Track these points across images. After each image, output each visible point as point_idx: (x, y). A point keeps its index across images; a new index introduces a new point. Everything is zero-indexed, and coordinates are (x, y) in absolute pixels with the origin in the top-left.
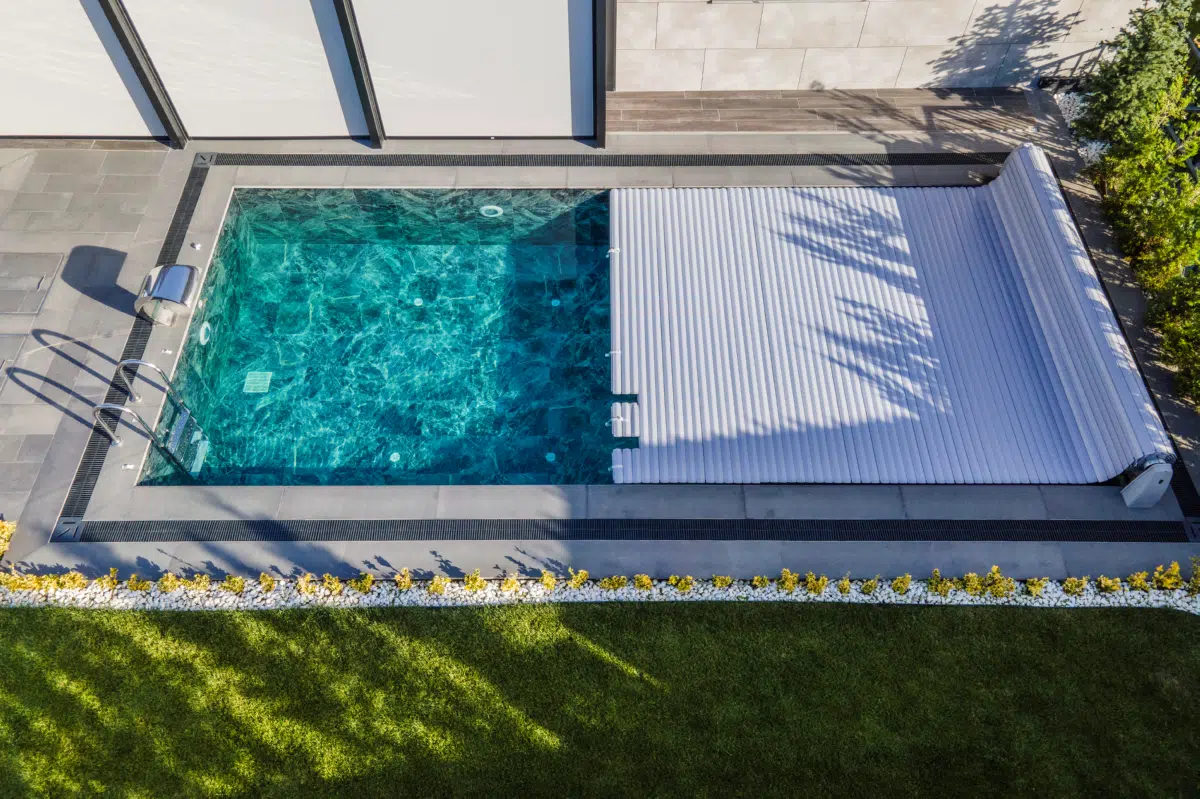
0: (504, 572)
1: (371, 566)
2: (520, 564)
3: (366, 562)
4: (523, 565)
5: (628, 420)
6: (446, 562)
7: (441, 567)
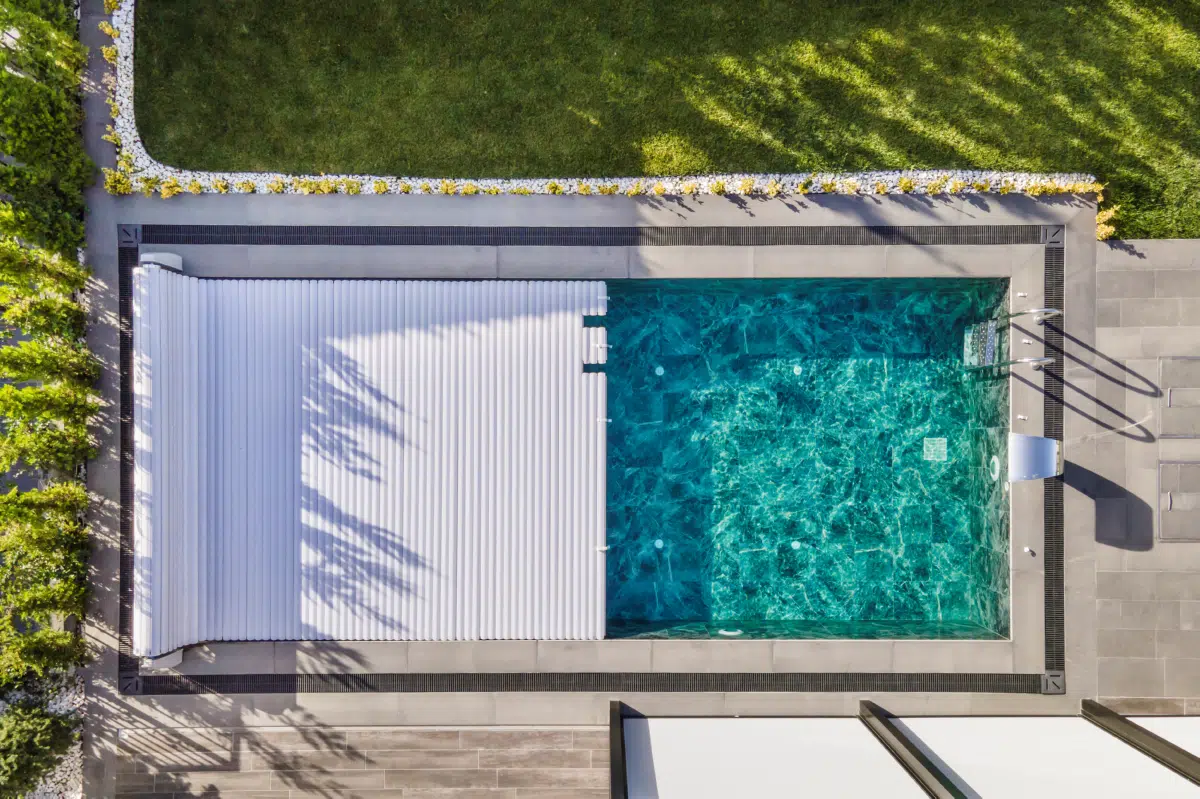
0: (694, 199)
1: (801, 204)
2: (683, 206)
3: (806, 207)
4: (679, 204)
5: (592, 344)
6: (741, 207)
7: (745, 204)
